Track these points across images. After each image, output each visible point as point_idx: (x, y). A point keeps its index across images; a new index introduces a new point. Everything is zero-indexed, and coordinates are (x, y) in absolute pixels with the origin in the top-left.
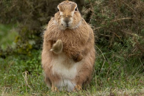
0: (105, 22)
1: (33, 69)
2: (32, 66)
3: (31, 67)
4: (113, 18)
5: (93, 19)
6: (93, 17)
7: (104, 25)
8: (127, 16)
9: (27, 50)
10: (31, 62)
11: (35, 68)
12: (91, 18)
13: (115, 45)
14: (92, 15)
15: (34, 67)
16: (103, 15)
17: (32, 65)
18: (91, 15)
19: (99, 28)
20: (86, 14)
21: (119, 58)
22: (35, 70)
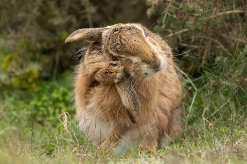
0: (195, 20)
1: (44, 116)
2: (42, 111)
3: (40, 113)
4: (209, 10)
5: (170, 15)
6: (169, 12)
7: (193, 24)
8: (234, 6)
9: (30, 80)
10: (40, 104)
11: (48, 115)
12: (165, 13)
13: (219, 62)
14: (168, 7)
15: (45, 113)
16: (189, 6)
17: (42, 109)
18: (166, 7)
19: (181, 32)
20: (155, 5)
21: (228, 86)
22: (48, 119)
